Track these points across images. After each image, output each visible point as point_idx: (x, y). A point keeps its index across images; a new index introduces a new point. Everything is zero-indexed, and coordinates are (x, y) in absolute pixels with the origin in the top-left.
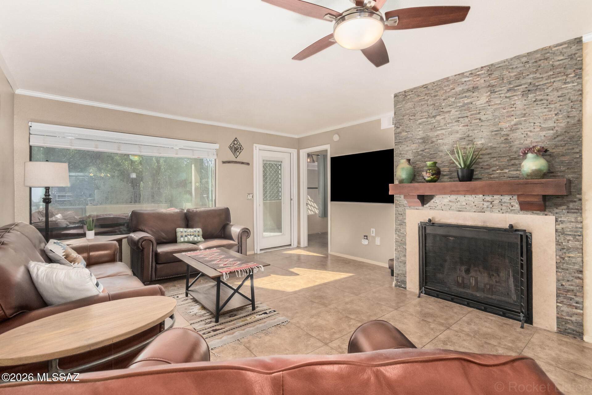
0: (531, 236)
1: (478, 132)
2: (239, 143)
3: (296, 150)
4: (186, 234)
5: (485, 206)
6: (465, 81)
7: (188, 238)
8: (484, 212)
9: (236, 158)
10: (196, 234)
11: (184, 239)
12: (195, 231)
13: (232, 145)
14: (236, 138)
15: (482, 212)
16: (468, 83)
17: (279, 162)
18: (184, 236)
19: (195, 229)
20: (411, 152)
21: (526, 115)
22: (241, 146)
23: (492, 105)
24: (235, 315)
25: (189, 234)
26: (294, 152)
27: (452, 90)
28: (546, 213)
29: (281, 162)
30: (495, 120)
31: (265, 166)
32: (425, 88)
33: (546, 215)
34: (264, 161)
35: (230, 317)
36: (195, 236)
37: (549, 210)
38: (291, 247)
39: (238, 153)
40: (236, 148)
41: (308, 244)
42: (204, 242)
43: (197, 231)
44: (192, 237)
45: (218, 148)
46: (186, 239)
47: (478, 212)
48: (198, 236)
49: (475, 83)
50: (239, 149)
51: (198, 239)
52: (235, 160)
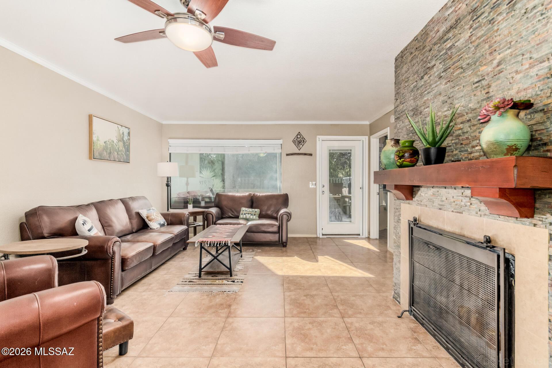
0: (514, 260)
1: (458, 89)
2: (302, 137)
3: (367, 137)
4: (245, 212)
5: (463, 204)
6: (448, 15)
7: (246, 216)
8: (462, 213)
9: (299, 150)
10: (253, 213)
11: (243, 216)
12: (253, 211)
13: (295, 139)
14: (299, 133)
15: (460, 213)
16: (451, 17)
17: (348, 150)
18: (243, 214)
19: (253, 210)
20: (405, 129)
21: (512, 43)
22: (304, 139)
23: (474, 42)
24: (216, 277)
25: (248, 213)
26: (365, 138)
27: (437, 33)
28: (534, 221)
29: (351, 150)
30: (475, 65)
31: (332, 155)
32: (416, 40)
33: (535, 225)
34: (330, 150)
35: (212, 277)
36: (252, 215)
37: (539, 216)
38: (359, 237)
39: (301, 146)
40: (299, 141)
41: (379, 236)
42: (259, 220)
43: (254, 211)
44: (250, 215)
45: (282, 143)
46: (244, 216)
47: (456, 212)
48: (255, 215)
49: (457, 13)
50: (303, 142)
51: (253, 217)
52: (298, 151)
